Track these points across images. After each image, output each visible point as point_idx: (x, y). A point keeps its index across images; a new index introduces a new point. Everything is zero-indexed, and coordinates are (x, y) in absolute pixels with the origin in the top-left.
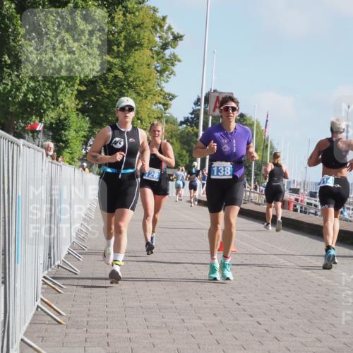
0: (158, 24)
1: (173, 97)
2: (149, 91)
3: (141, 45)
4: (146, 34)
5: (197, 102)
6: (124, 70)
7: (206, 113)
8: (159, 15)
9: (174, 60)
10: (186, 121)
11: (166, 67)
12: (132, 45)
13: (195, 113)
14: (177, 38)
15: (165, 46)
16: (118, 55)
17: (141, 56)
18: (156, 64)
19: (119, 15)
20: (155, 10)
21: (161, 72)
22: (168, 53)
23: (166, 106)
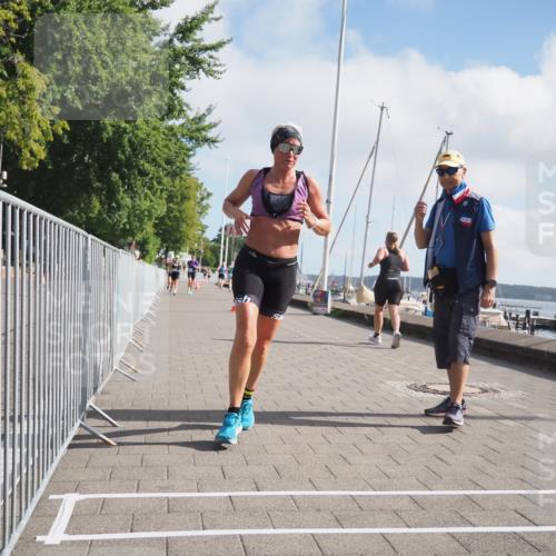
0: (199, 186)
1: (207, 227)
2: (194, 223)
3: (189, 198)
4: (192, 193)
5: (220, 230)
6: (180, 212)
7: (225, 236)
8: (200, 182)
9: (207, 207)
10: (214, 240)
11: (203, 210)
12: (184, 198)
13: (219, 236)
14: (209, 195)
15: (202, 199)
16: (177, 204)
17: (189, 204)
18: (198, 209)
19: (177, 182)
20: (197, 179)
21: (201, 213)
22: (204, 202)
23: (203, 232)
